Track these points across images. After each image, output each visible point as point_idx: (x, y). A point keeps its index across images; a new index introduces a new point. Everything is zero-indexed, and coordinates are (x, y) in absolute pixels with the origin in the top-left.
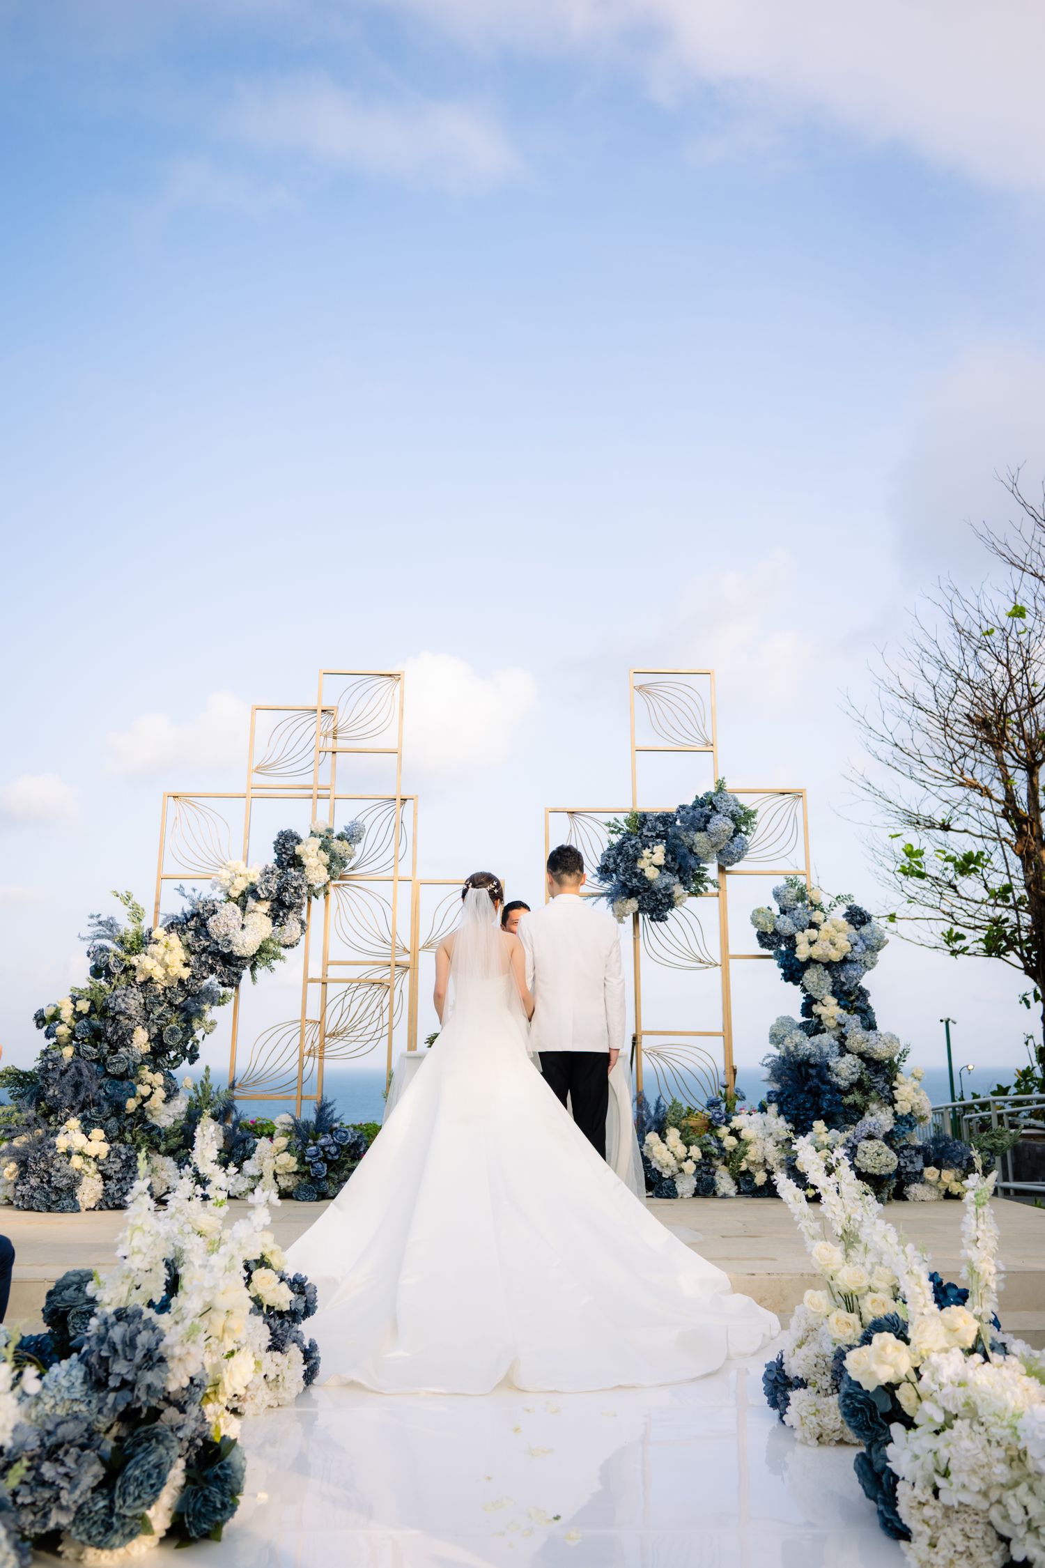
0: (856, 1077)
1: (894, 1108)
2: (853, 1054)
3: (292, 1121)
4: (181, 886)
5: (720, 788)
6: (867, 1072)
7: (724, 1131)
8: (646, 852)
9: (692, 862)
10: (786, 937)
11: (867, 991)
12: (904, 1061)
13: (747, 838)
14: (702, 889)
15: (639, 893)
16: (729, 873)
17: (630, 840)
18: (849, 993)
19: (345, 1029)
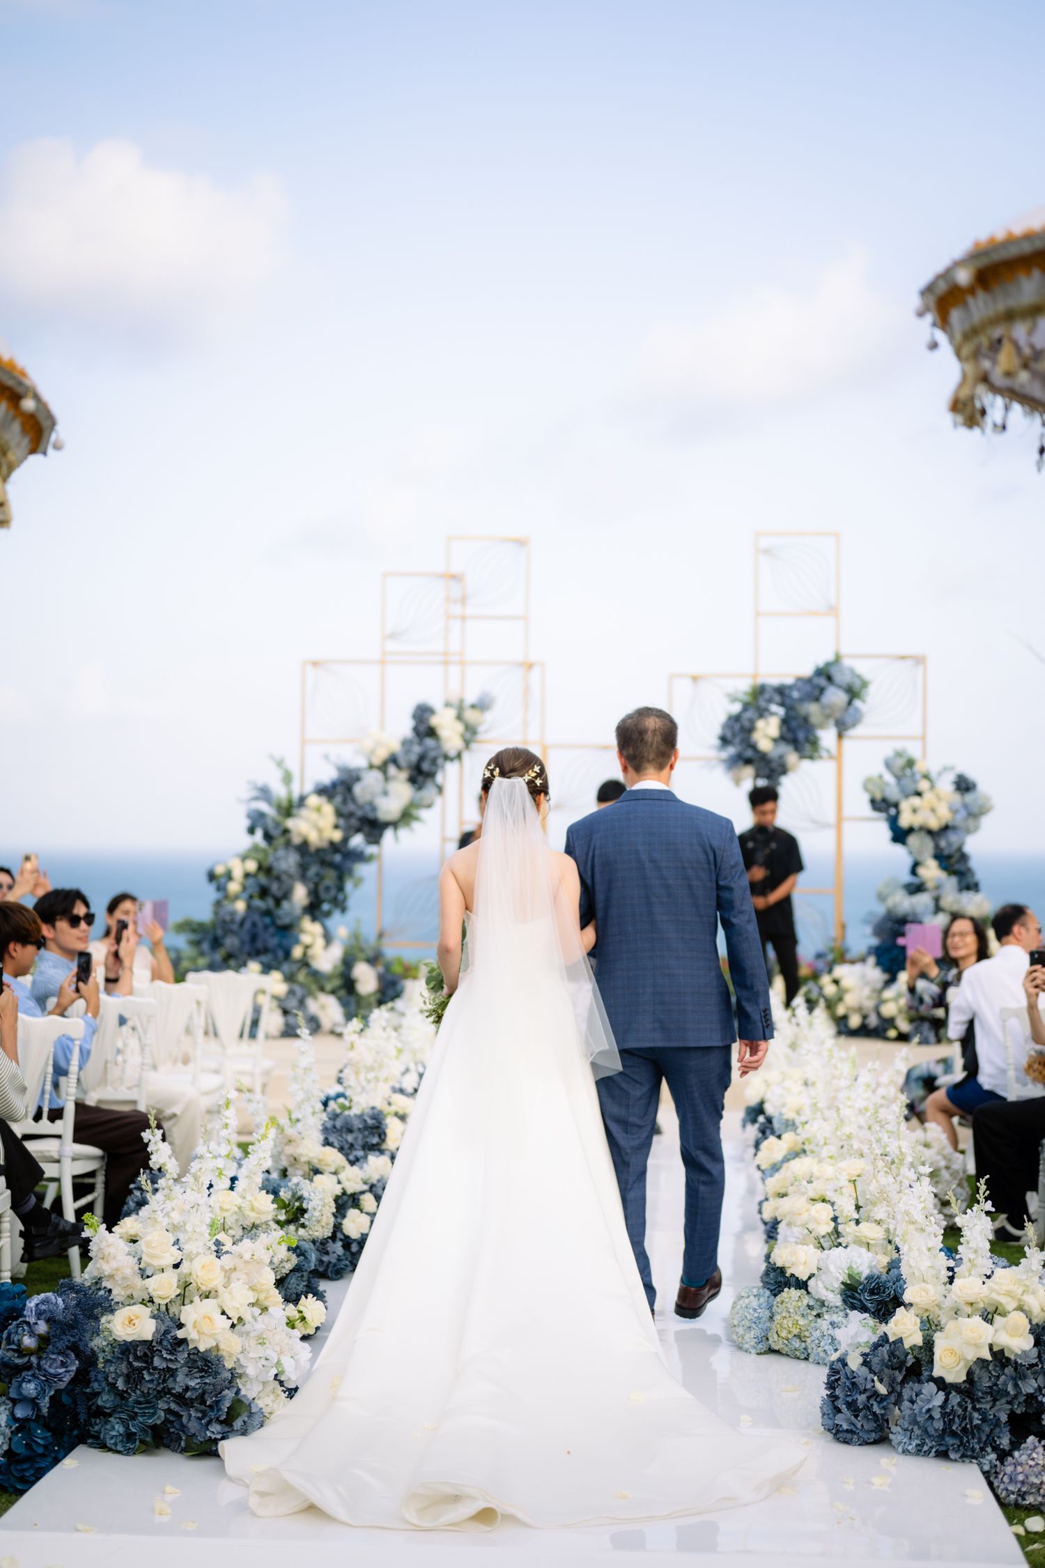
4: (324, 751)
5: (838, 659)
7: (826, 980)
8: (760, 724)
9: (807, 729)
10: (892, 804)
11: (966, 855)
13: (862, 706)
14: (816, 754)
15: (755, 762)
16: (847, 737)
17: (747, 710)
18: (949, 857)
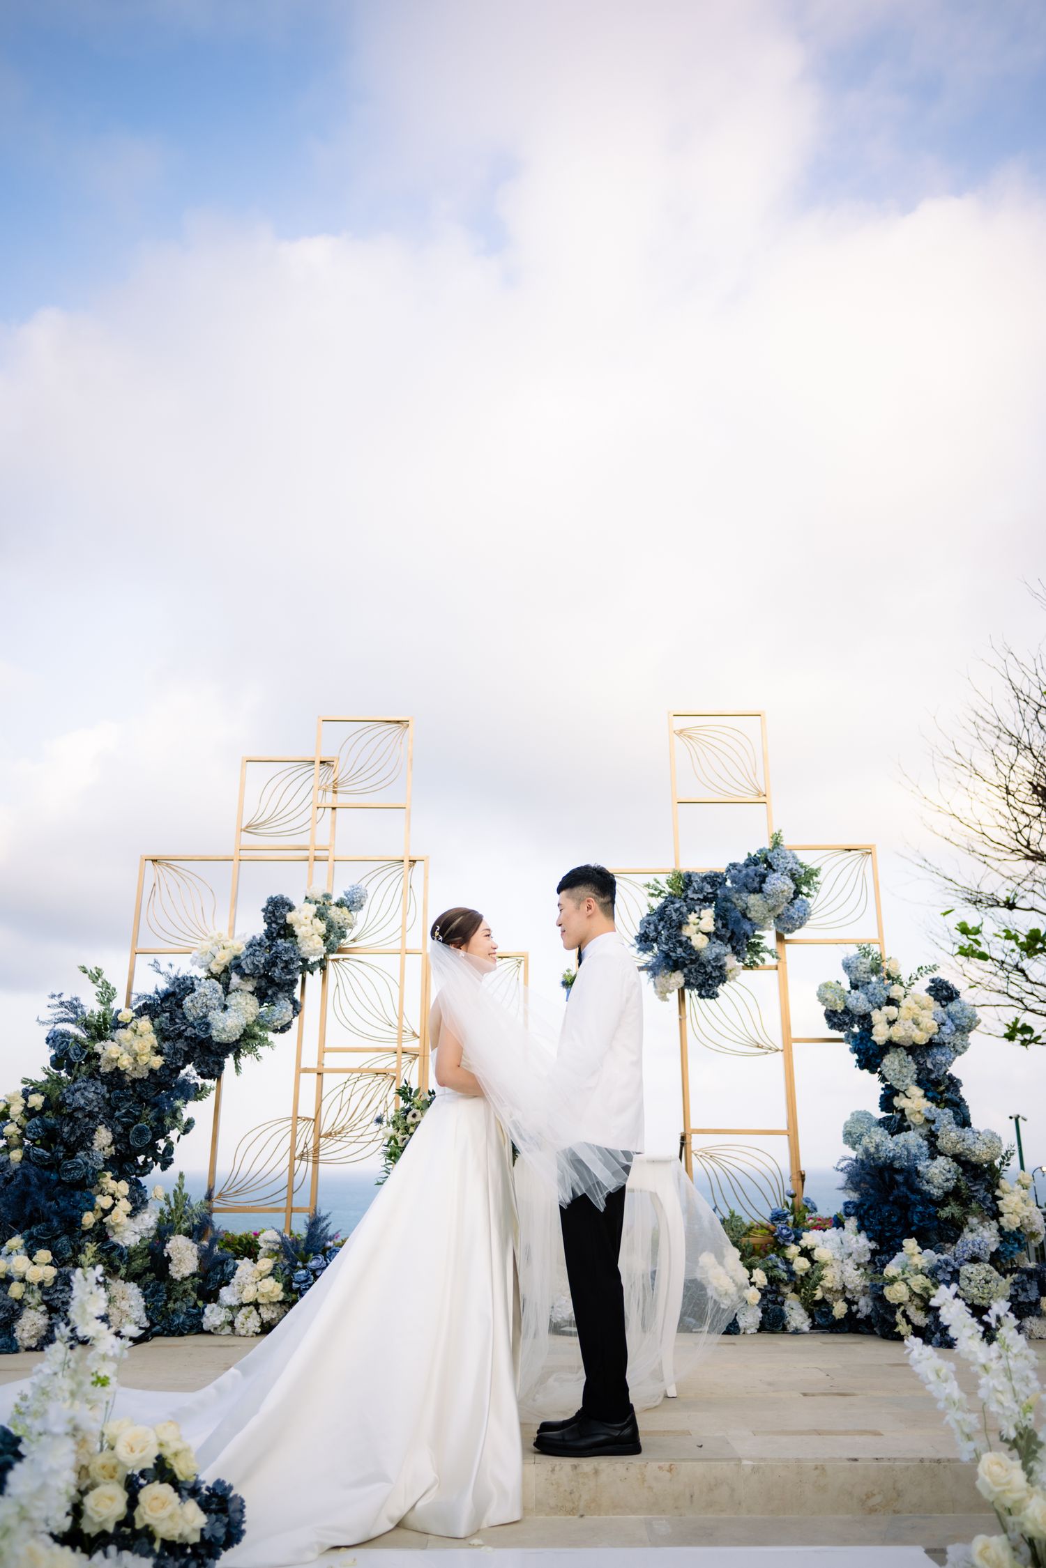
0: (951, 1184)
1: (998, 1222)
2: (946, 1156)
3: (279, 1239)
4: (156, 962)
5: (776, 844)
6: (964, 1178)
7: (793, 1250)
8: (692, 917)
9: (747, 927)
10: (860, 1016)
11: (958, 1081)
12: (1008, 1165)
13: (809, 900)
14: (758, 961)
15: (685, 965)
16: (788, 942)
17: (673, 903)
18: (937, 1083)
19: (343, 1128)
